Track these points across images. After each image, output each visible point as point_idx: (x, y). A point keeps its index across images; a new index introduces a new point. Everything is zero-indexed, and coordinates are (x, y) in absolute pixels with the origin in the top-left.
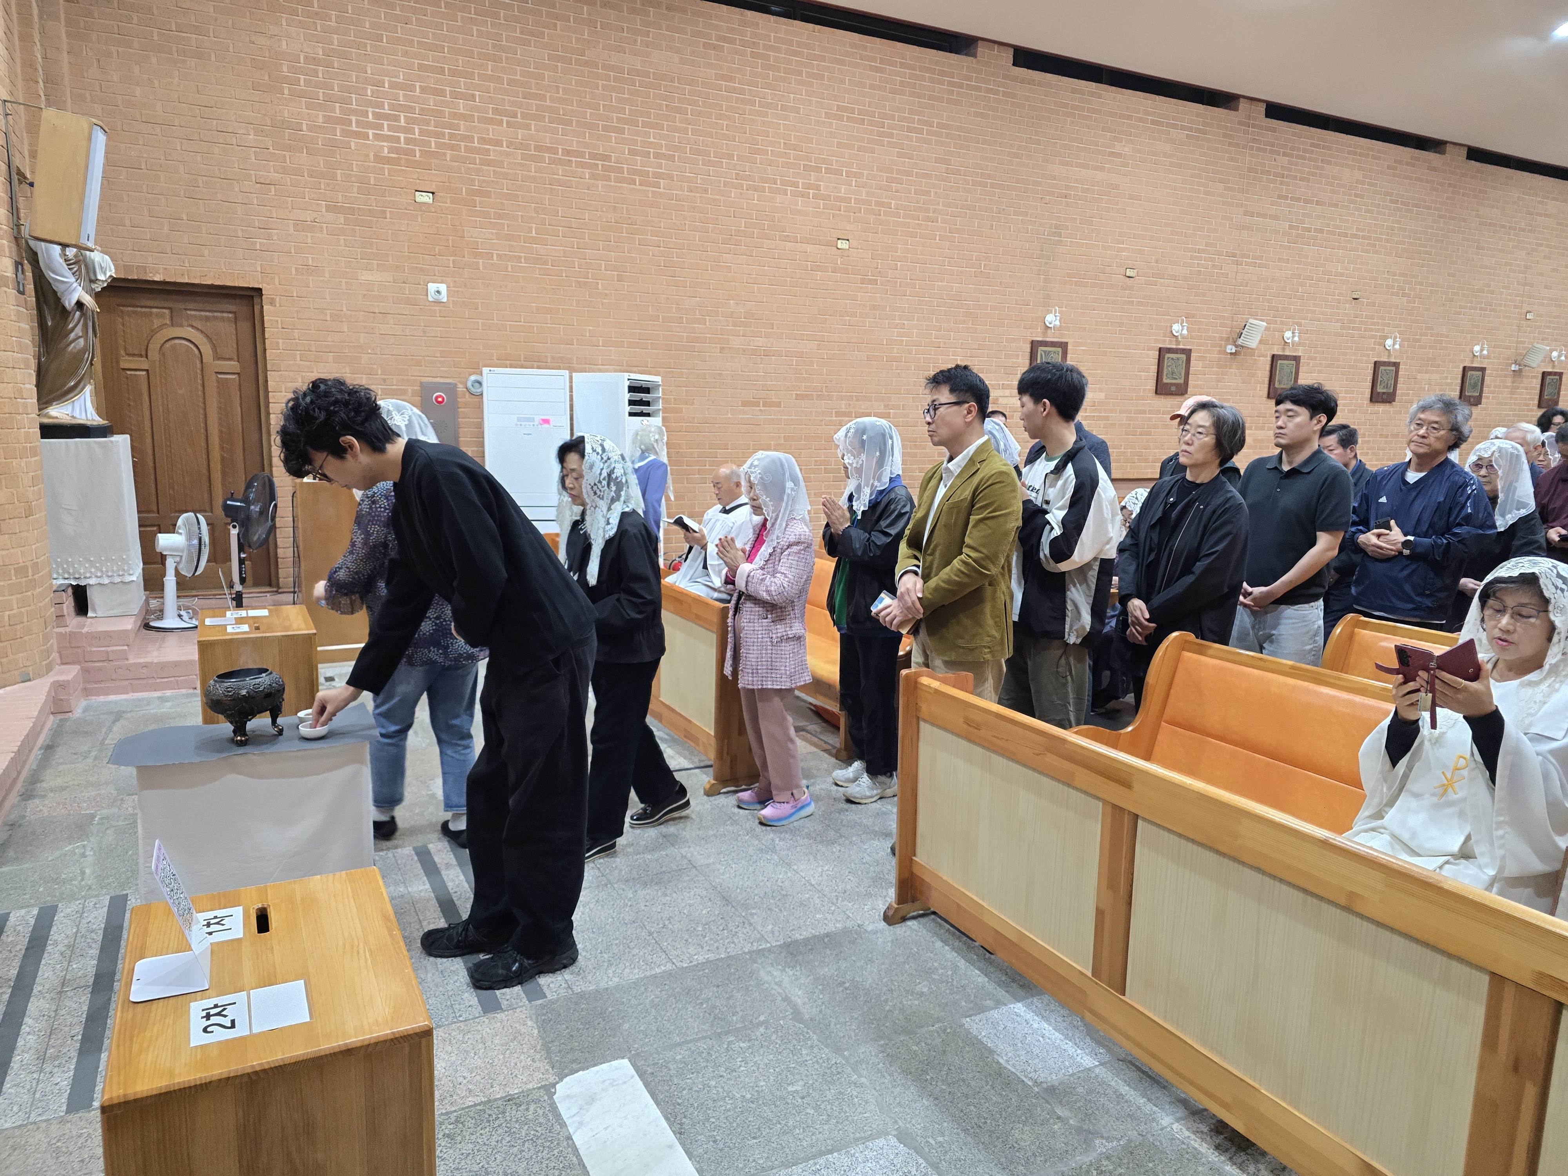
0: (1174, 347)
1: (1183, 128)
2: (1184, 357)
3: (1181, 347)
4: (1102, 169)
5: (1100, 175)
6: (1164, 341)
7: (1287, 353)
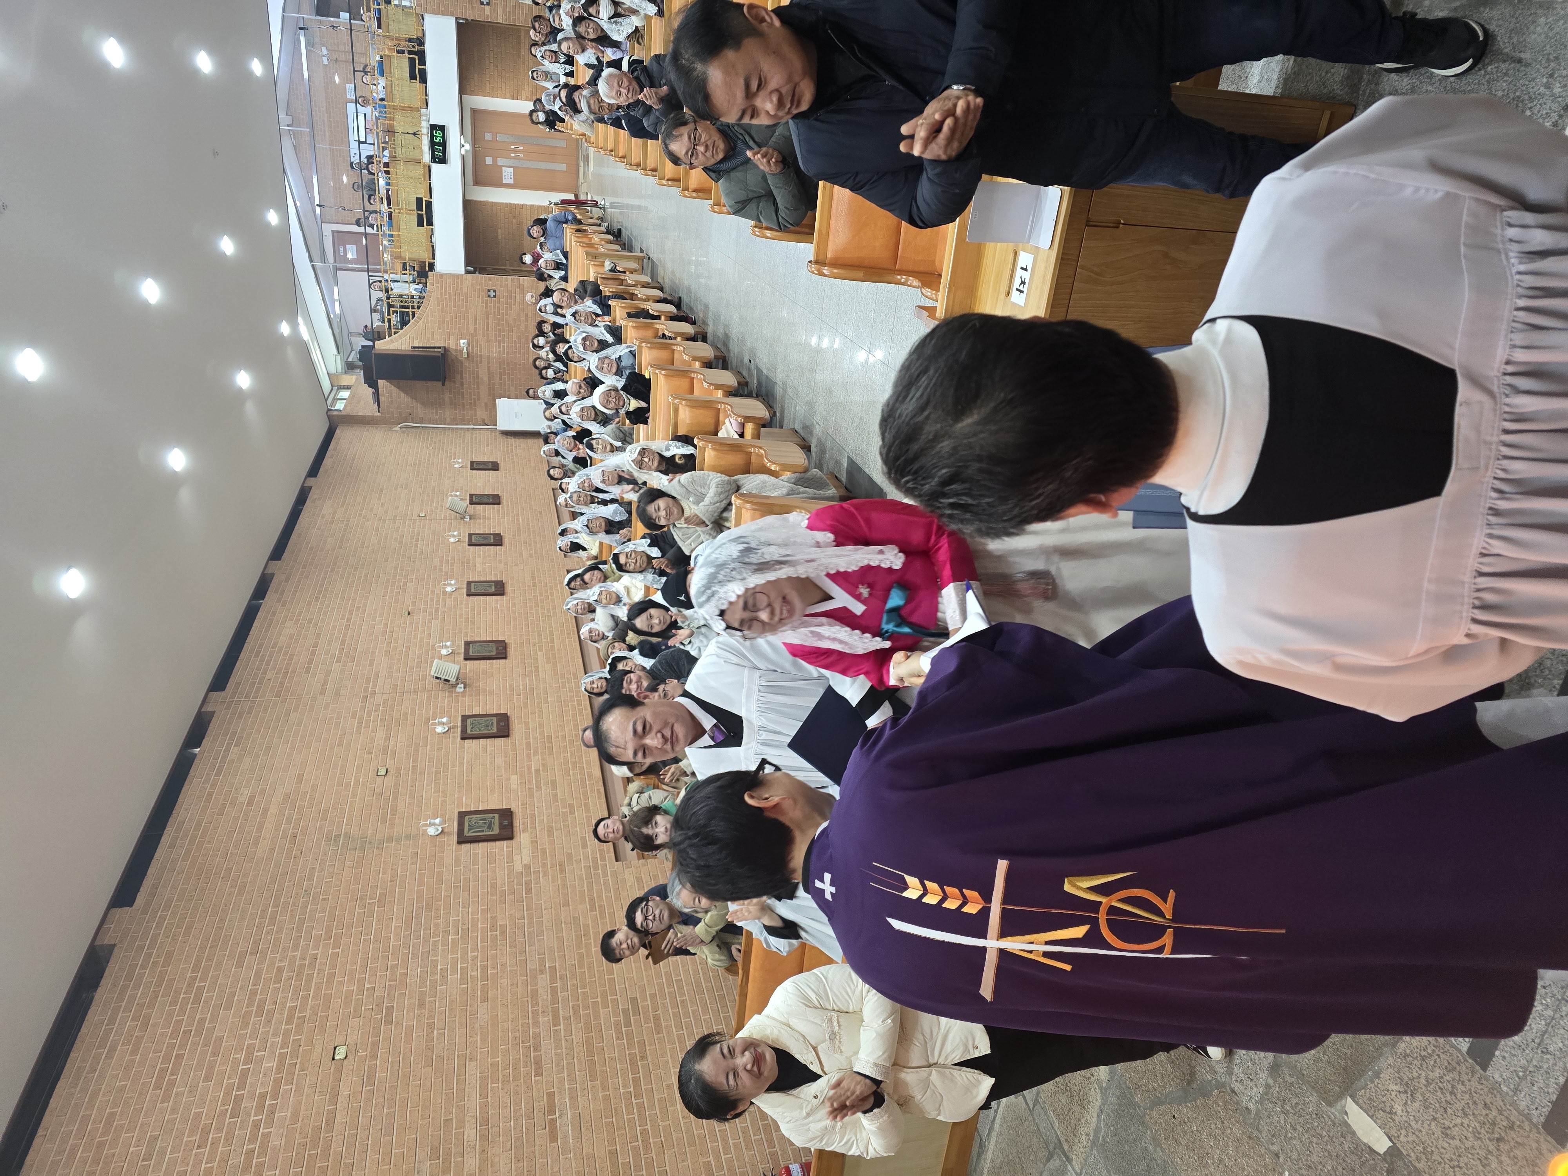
0: (459, 729)
1: (228, 750)
2: (469, 721)
3: (459, 724)
4: (266, 810)
5: (273, 810)
6: (454, 737)
7: (462, 651)
